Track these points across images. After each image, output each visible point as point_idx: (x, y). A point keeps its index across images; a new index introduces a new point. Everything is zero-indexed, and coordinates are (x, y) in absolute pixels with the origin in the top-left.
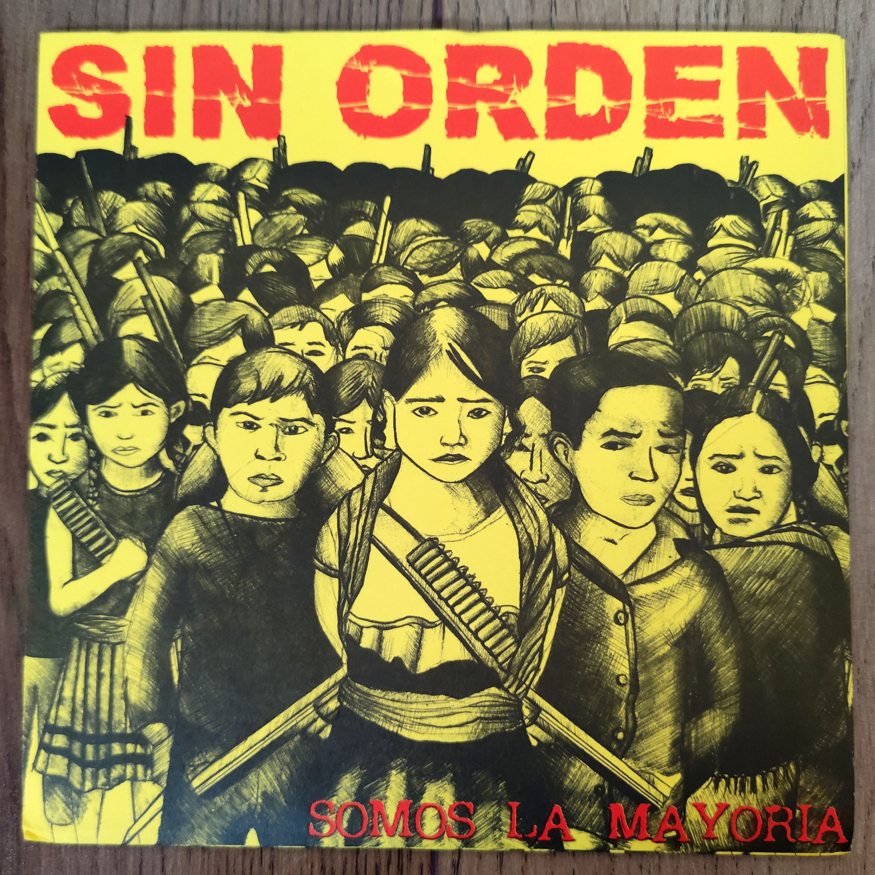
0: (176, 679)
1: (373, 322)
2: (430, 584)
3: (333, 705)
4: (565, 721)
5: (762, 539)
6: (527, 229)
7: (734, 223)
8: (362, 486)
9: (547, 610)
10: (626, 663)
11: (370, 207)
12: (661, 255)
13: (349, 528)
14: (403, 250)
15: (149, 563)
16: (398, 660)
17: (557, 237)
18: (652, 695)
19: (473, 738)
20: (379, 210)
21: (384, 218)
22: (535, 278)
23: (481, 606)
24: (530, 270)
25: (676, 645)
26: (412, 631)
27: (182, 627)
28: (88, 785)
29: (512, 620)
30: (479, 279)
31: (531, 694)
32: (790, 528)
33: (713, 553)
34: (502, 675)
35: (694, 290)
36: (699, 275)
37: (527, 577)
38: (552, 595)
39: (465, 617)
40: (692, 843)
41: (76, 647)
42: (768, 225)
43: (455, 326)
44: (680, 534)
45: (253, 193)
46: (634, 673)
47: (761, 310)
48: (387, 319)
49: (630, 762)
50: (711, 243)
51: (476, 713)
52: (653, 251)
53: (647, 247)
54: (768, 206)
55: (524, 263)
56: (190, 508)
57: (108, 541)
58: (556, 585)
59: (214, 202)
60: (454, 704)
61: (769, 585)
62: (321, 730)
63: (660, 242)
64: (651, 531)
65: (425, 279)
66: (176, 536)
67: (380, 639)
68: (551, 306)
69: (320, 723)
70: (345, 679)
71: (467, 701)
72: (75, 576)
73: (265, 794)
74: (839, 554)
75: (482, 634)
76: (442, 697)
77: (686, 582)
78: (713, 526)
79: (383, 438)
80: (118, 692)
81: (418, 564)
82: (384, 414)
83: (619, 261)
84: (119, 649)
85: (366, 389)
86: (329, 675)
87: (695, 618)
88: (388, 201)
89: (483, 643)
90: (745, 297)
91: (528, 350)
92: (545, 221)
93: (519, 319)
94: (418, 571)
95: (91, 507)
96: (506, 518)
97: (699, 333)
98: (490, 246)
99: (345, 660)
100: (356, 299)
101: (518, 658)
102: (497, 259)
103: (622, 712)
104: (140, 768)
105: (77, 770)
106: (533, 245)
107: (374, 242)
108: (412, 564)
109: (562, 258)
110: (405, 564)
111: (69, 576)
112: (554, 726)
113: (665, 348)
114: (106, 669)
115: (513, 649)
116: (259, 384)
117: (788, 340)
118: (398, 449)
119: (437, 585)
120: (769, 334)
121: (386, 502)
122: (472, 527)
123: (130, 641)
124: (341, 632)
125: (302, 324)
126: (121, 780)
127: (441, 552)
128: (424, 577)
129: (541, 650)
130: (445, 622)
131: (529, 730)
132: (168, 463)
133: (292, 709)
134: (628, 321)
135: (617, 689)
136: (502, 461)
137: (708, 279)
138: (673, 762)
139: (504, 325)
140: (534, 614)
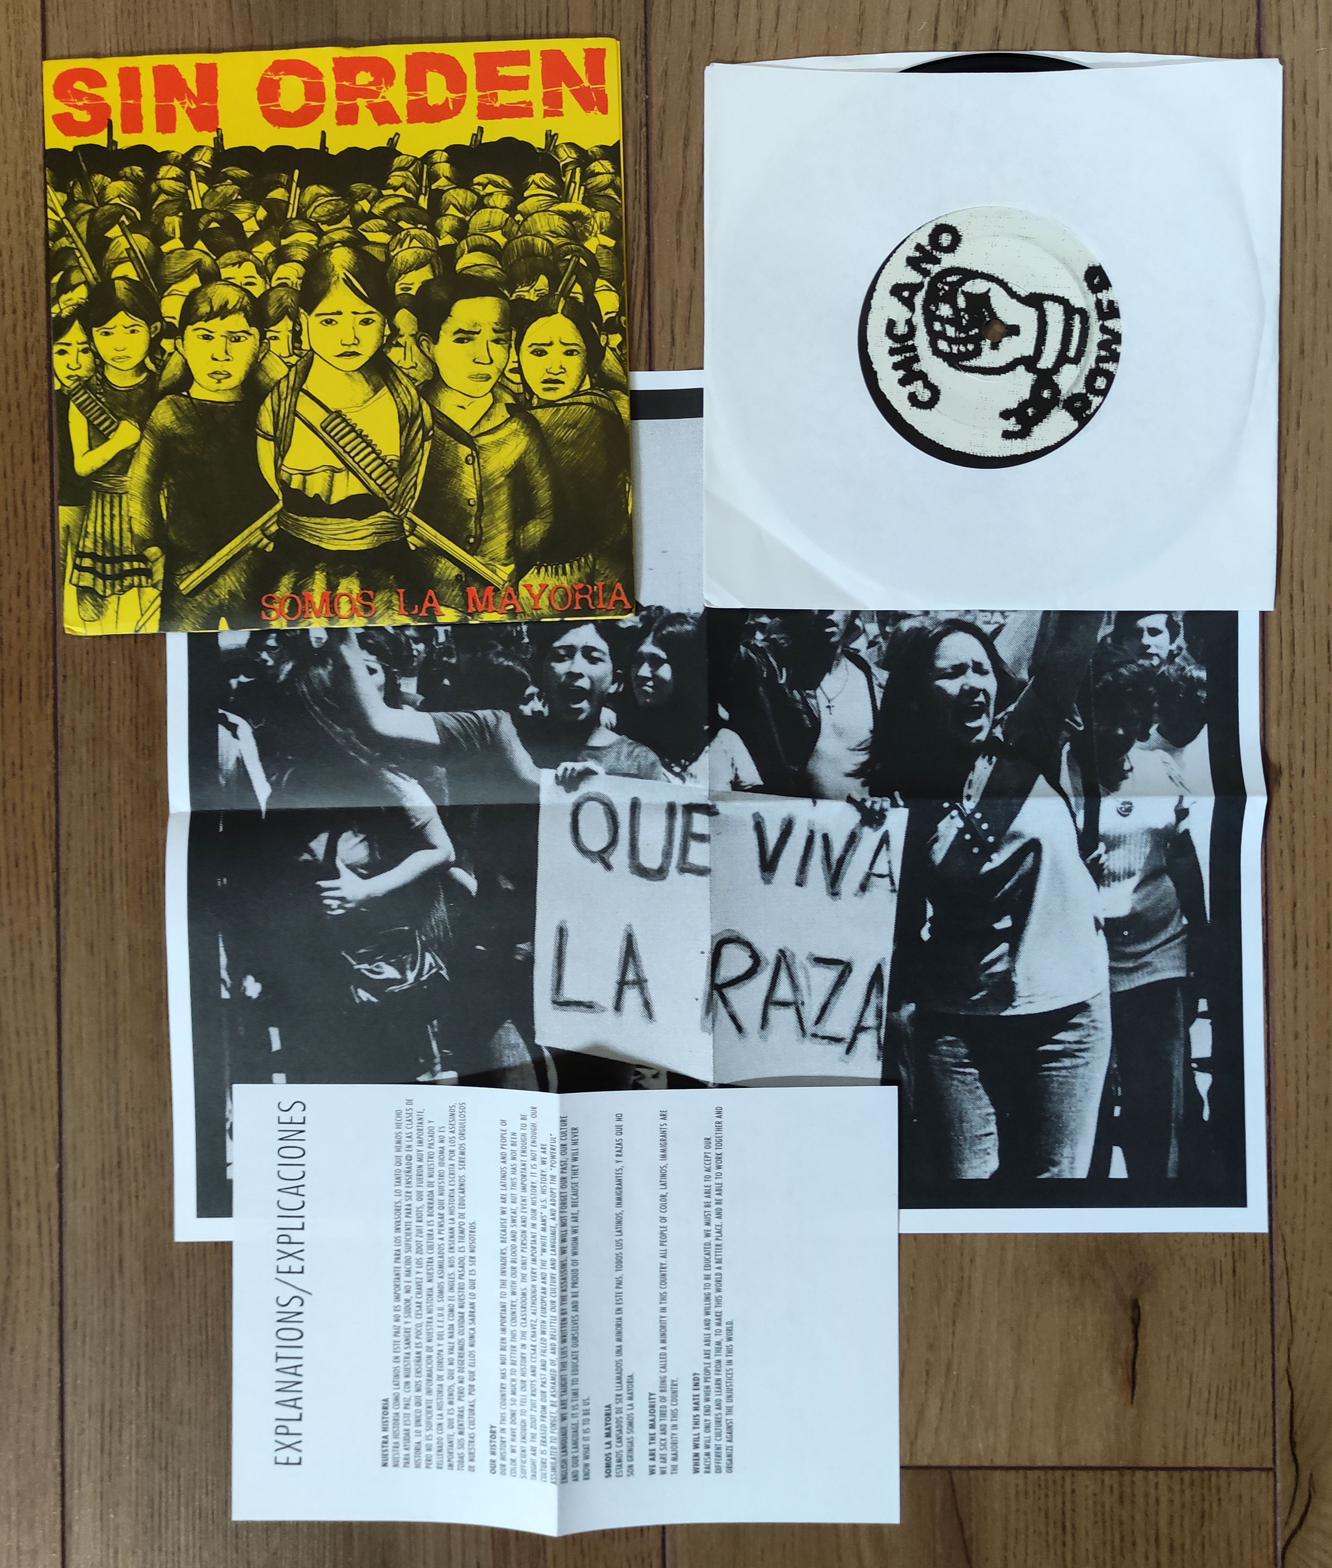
0: (165, 516)
1: (290, 260)
2: (337, 442)
3: (274, 528)
4: (434, 532)
5: (566, 401)
6: (396, 189)
7: (542, 178)
8: (287, 376)
9: (419, 457)
10: (474, 491)
11: (284, 178)
12: (492, 204)
13: (279, 406)
14: (309, 207)
15: (142, 437)
16: (317, 495)
17: (418, 194)
18: (492, 512)
19: (371, 546)
20: (291, 179)
21: (294, 185)
22: (403, 224)
23: (373, 456)
24: (399, 218)
25: (508, 476)
26: (326, 475)
27: (167, 480)
28: (108, 592)
29: (395, 464)
30: (363, 226)
31: (410, 515)
32: (586, 393)
33: (533, 412)
34: (389, 502)
35: (515, 228)
36: (519, 217)
37: (404, 434)
38: (422, 446)
39: (362, 464)
40: (524, 613)
41: (94, 497)
42: (567, 179)
43: (348, 260)
44: (510, 400)
45: (201, 171)
46: (480, 497)
47: (562, 240)
48: (300, 258)
49: (479, 558)
50: (526, 194)
51: (372, 529)
52: (485, 202)
53: (481, 198)
54: (566, 165)
55: (395, 213)
56: (169, 397)
57: (113, 423)
58: (424, 439)
59: (173, 179)
60: (357, 524)
61: (572, 433)
62: (267, 546)
63: (491, 194)
64: (489, 399)
65: (325, 228)
66: (159, 417)
67: (304, 482)
68: (415, 243)
69: (265, 541)
70: (281, 510)
71: (366, 522)
72: (91, 448)
73: (230, 592)
74: (621, 410)
75: (374, 476)
76: (349, 520)
77: (515, 433)
78: (532, 394)
79: (301, 342)
80: (125, 526)
81: (328, 429)
82: (300, 325)
83: (462, 209)
84: (124, 497)
85: (287, 307)
86: (270, 508)
87: (520, 457)
88: (297, 173)
89: (375, 481)
90: (551, 231)
91: (400, 275)
92: (409, 183)
93: (393, 254)
94: (329, 434)
95: (99, 400)
96: (389, 394)
97: (519, 258)
98: (370, 202)
99: (280, 497)
100: (277, 244)
101: (400, 491)
102: (376, 211)
103: (472, 524)
104: (143, 578)
105: (100, 582)
106: (401, 200)
107: (288, 203)
108: (324, 429)
109: (422, 208)
110: (320, 429)
111: (87, 449)
112: (427, 535)
113: (496, 270)
114: (116, 511)
115: (396, 484)
116: (212, 307)
117: (582, 261)
118: (311, 349)
119: (342, 443)
120: (569, 257)
121: (304, 387)
122: (365, 402)
123: (132, 491)
124: (277, 478)
125: (240, 264)
126: (131, 586)
127: (344, 420)
128: (332, 438)
129: (415, 484)
130: (349, 468)
131: (409, 539)
132: (151, 366)
133: (246, 532)
134: (469, 252)
135: (469, 509)
136: (385, 354)
137: (525, 220)
138: (508, 557)
139: (382, 258)
140: (410, 460)
